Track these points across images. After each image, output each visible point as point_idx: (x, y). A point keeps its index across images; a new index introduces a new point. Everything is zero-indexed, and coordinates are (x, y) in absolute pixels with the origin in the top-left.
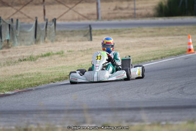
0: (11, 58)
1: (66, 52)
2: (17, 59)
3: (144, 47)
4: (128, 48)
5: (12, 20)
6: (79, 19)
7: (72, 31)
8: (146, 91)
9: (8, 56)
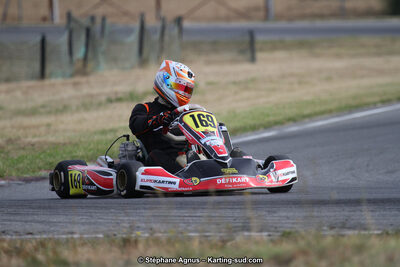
0: (91, 96)
1: (202, 85)
2: (103, 98)
3: (362, 77)
4: (329, 79)
5: (93, 19)
6: (228, 19)
7: (214, 43)
8: (368, 165)
9: (85, 90)
